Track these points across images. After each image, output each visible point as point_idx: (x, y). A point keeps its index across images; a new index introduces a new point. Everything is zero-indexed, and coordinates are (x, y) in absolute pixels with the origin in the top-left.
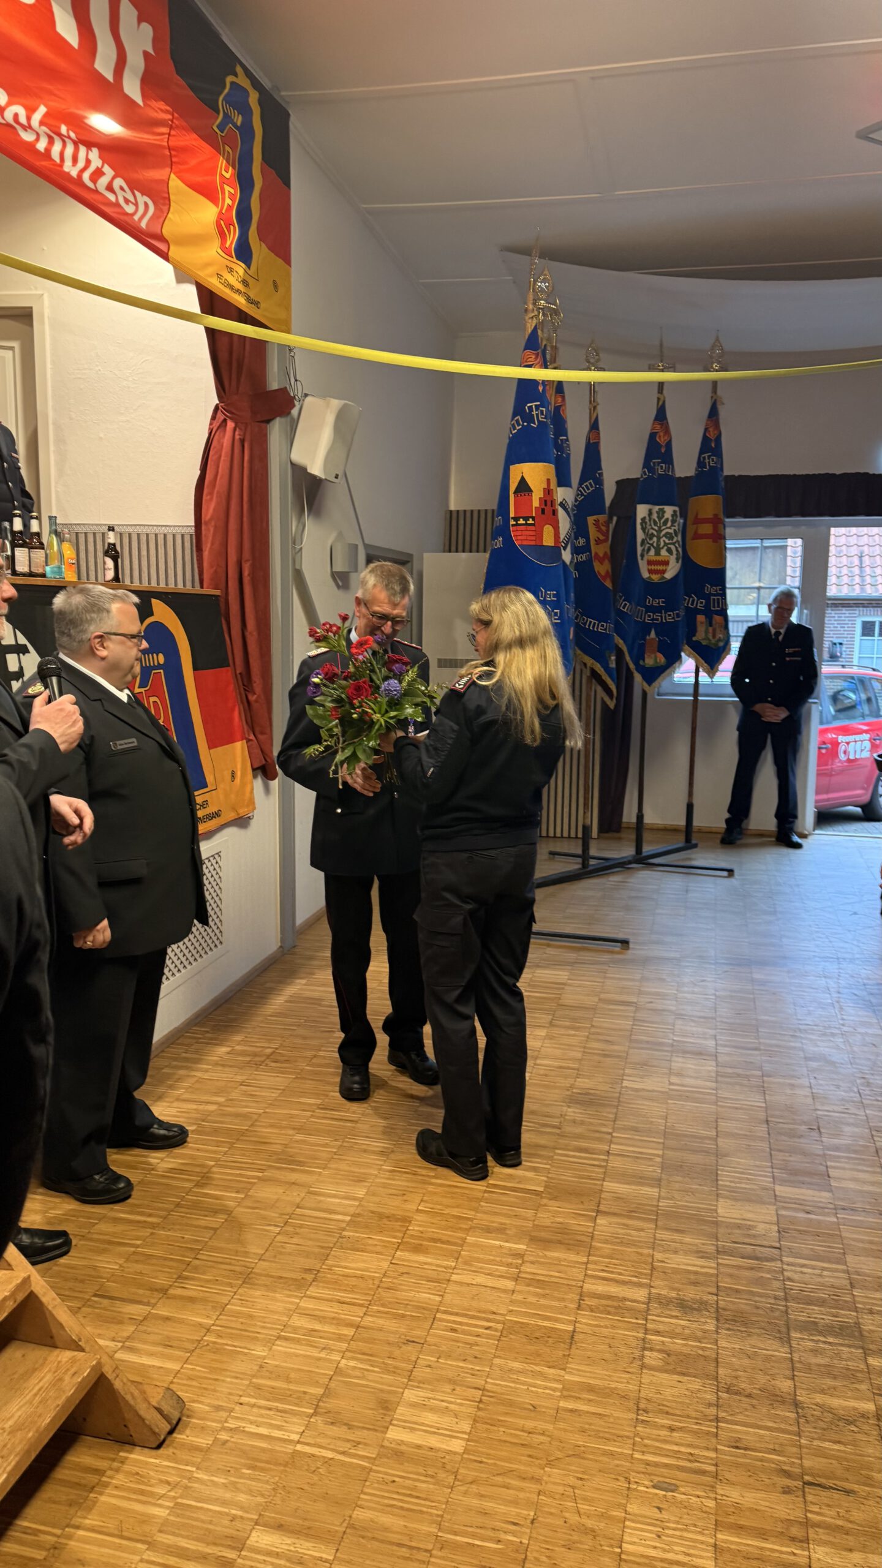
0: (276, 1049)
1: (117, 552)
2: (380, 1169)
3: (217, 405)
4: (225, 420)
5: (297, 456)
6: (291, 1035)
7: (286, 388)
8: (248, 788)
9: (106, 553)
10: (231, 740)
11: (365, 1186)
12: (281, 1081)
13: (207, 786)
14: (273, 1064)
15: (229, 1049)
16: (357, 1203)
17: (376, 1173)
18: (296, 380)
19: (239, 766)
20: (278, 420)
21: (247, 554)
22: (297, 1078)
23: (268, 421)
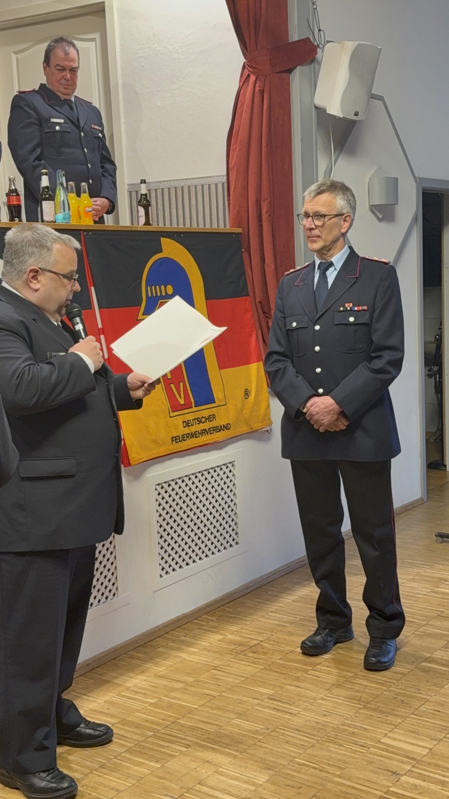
0: (261, 641)
1: (148, 201)
2: (291, 761)
3: (244, 63)
4: (249, 75)
5: (318, 101)
6: (281, 631)
7: (308, 39)
8: (263, 406)
9: (139, 203)
10: (247, 362)
11: (269, 774)
12: (250, 670)
13: (215, 402)
14: (251, 655)
15: (221, 637)
16: (252, 788)
17: (286, 763)
18: (320, 30)
19: (254, 385)
20: (298, 68)
21: (265, 194)
22: (265, 669)
23: (290, 71)
